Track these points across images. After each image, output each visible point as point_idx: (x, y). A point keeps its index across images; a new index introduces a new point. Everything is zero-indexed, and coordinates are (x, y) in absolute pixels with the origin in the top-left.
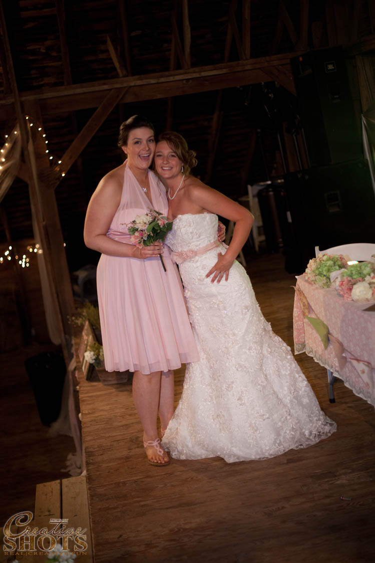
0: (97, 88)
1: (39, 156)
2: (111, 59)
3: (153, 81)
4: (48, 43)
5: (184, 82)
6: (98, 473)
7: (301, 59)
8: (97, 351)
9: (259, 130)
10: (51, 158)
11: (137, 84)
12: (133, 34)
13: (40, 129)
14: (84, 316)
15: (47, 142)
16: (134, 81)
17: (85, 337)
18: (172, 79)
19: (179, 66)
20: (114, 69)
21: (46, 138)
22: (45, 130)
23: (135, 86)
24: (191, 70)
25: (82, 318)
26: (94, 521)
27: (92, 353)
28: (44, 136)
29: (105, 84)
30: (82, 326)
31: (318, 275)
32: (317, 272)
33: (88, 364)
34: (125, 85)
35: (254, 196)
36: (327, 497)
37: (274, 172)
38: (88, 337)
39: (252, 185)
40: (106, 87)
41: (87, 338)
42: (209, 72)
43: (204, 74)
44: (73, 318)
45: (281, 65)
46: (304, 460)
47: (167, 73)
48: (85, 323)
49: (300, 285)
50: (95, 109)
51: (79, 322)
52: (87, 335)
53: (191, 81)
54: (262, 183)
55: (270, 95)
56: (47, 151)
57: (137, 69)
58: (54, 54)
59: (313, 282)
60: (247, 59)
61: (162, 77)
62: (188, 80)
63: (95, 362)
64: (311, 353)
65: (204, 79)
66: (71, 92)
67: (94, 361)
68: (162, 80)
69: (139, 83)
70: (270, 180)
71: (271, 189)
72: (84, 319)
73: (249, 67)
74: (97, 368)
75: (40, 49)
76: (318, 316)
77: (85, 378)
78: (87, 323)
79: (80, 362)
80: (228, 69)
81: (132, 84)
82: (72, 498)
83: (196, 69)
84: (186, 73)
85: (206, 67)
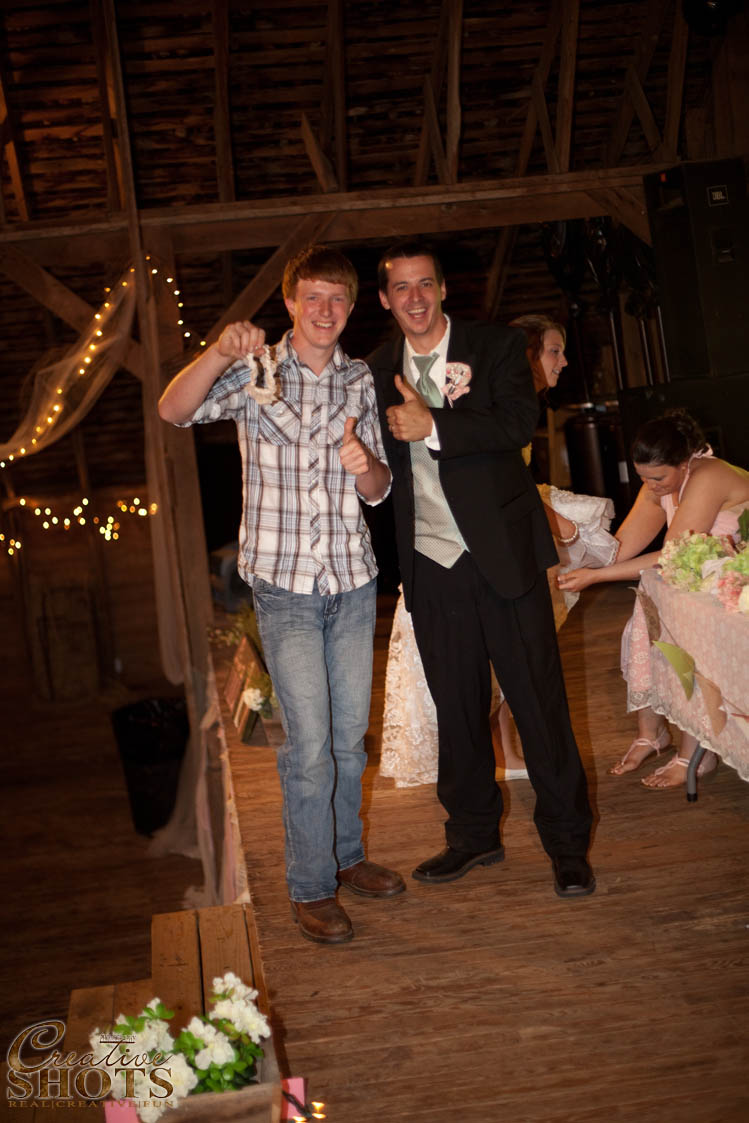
0: (281, 211)
1: (165, 329)
2: (306, 157)
3: (384, 204)
4: (192, 120)
5: (443, 208)
6: (271, 894)
7: (663, 178)
8: (266, 689)
9: (575, 306)
10: (187, 335)
11: (355, 208)
12: (352, 113)
13: (170, 280)
14: (237, 629)
15: (181, 305)
16: (350, 202)
17: (240, 667)
18: (420, 201)
19: (433, 178)
20: (313, 175)
21: (181, 298)
22: (179, 284)
23: (351, 210)
24: (458, 187)
25: (235, 633)
26: (268, 969)
27: (258, 692)
28: (177, 293)
29: (294, 204)
30: (235, 647)
31: (681, 567)
32: (680, 563)
33: (246, 713)
34: (333, 207)
35: (557, 430)
36: (677, 949)
37: (596, 385)
38: (248, 666)
39: (555, 409)
40: (297, 209)
41: (244, 667)
42: (490, 192)
43: (480, 196)
44: (218, 632)
45: (625, 186)
46: (639, 890)
47: (412, 190)
48: (241, 642)
49: (646, 585)
50: (273, 250)
51: (230, 639)
52: (245, 662)
53: (454, 207)
54: (574, 406)
55: (600, 241)
56: (181, 322)
57: (356, 179)
58: (201, 141)
59: (670, 582)
60: (561, 173)
61: (401, 196)
62: (449, 205)
63: (261, 710)
64: (661, 708)
65: (482, 205)
66: (231, 215)
67: (260, 707)
68: (403, 202)
69: (360, 205)
70: (591, 401)
71: (591, 419)
72: (237, 633)
73: (564, 188)
74: (264, 720)
75: (174, 130)
76: (677, 641)
77: (240, 738)
78: (244, 641)
79: (228, 711)
80: (525, 190)
81: (346, 206)
82: (218, 939)
83: (465, 185)
84: (448, 192)
85: (487, 183)
